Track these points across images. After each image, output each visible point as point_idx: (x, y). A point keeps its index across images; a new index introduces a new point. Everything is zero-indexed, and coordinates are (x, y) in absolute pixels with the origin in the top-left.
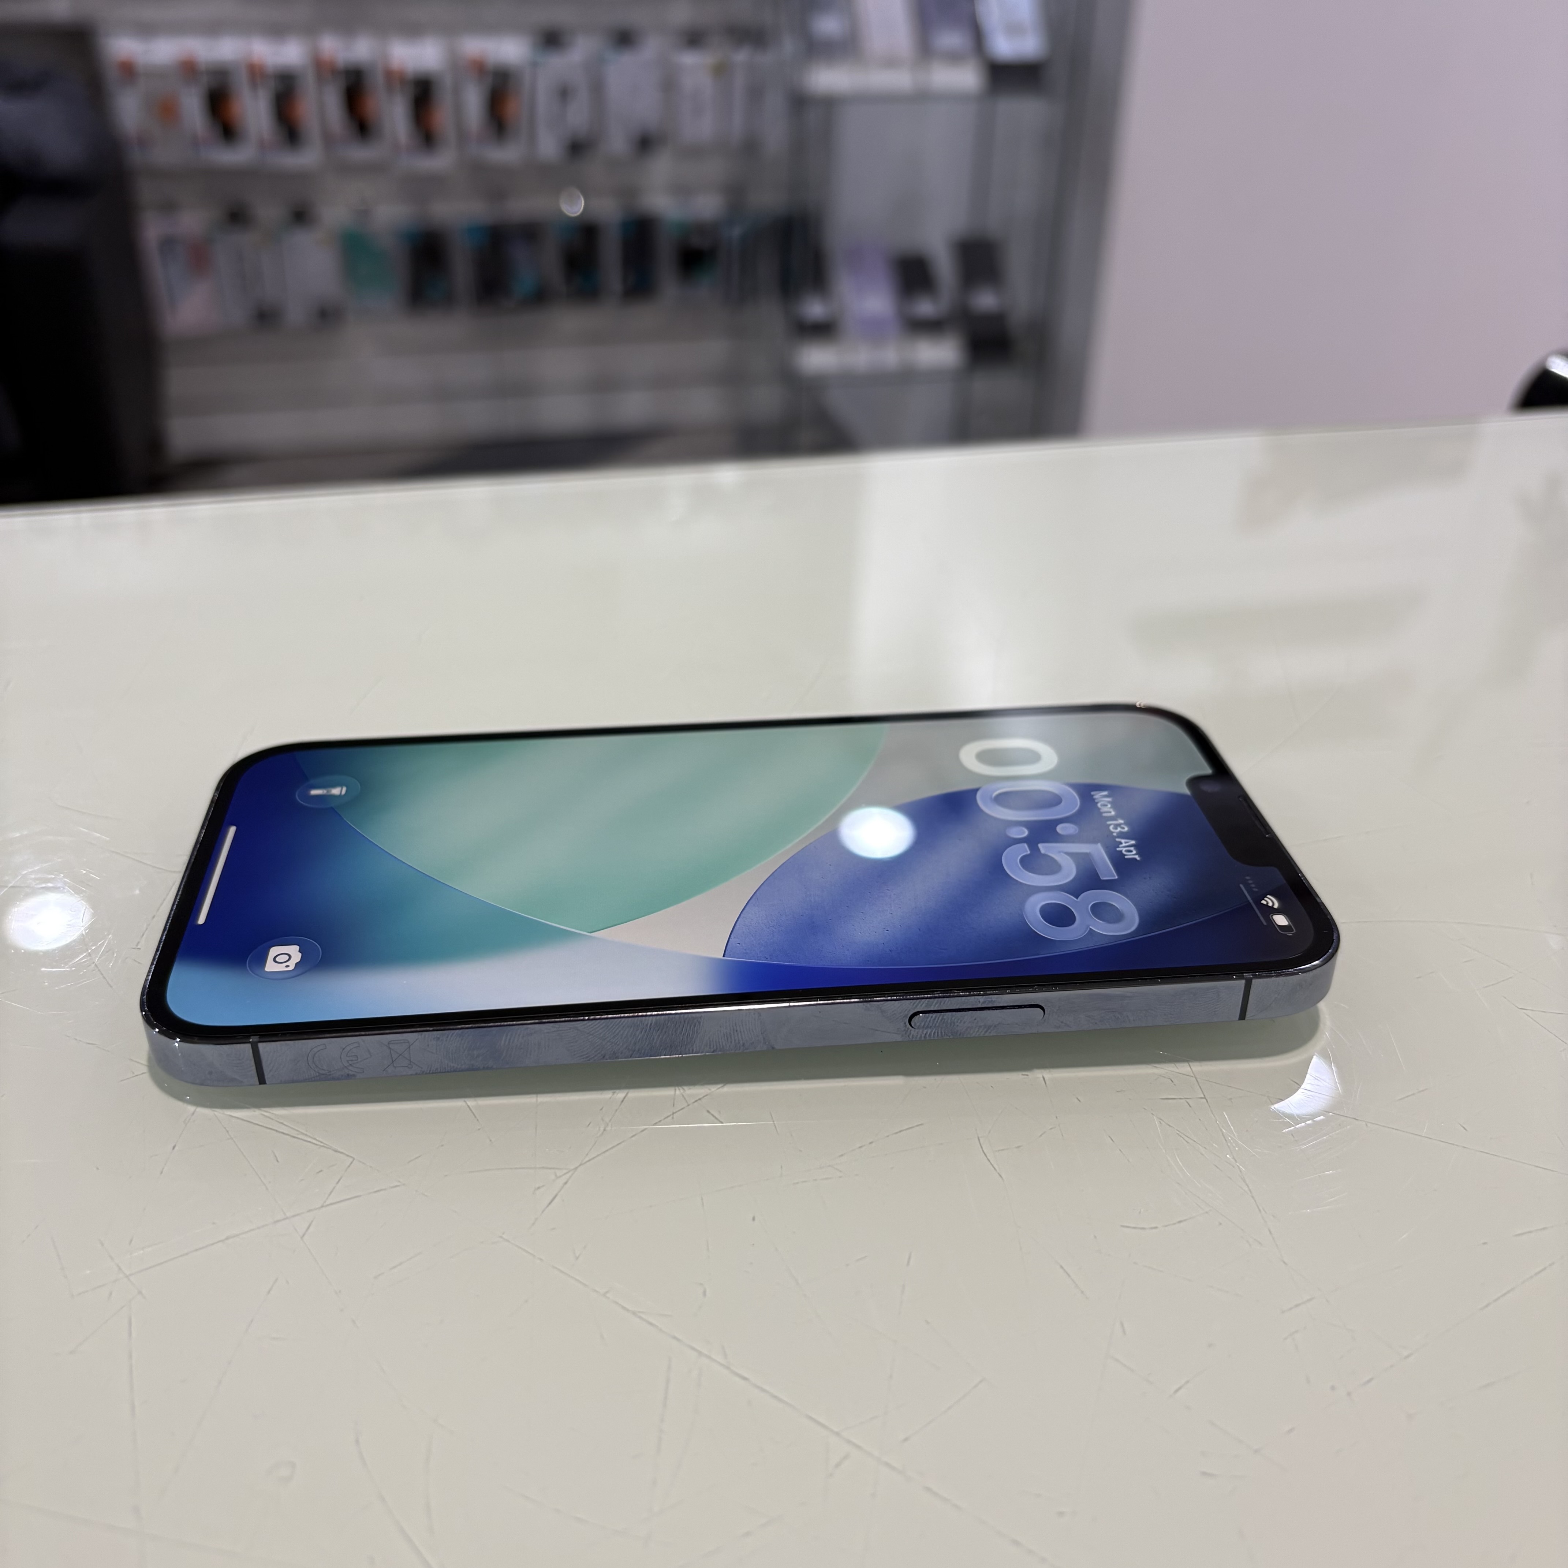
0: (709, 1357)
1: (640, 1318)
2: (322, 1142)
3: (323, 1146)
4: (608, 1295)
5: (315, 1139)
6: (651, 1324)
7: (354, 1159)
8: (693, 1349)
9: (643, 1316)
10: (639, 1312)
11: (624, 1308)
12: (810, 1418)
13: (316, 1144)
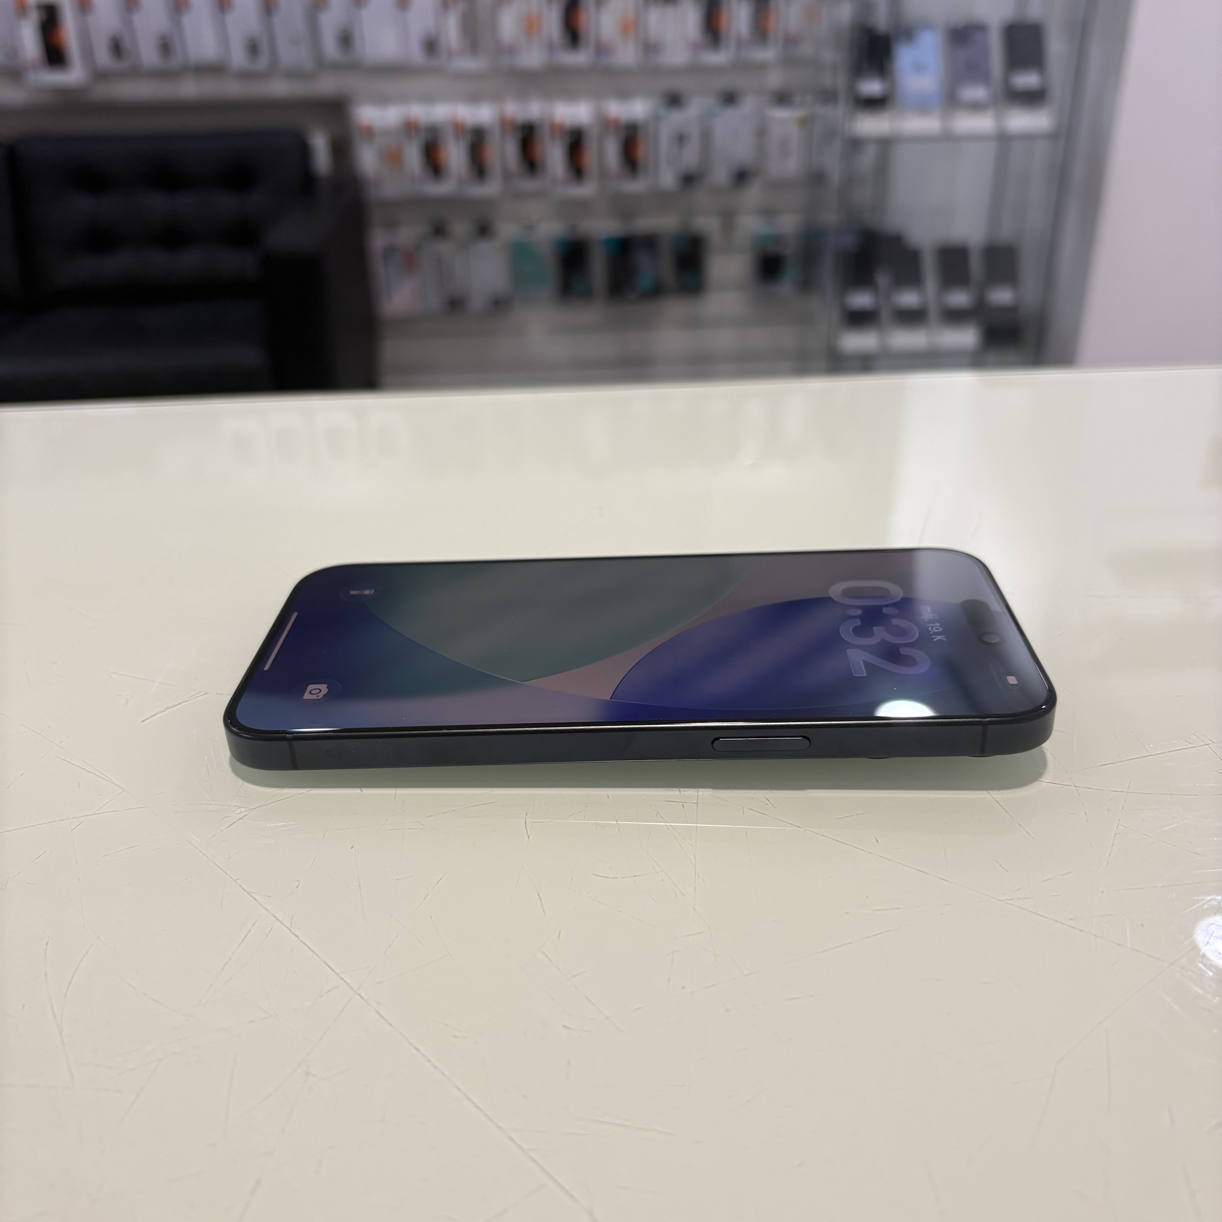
0: (281, 922)
1: (251, 896)
2: (110, 779)
3: (109, 781)
4: (237, 881)
5: (108, 777)
6: (255, 899)
7: (125, 790)
8: (274, 916)
9: (253, 895)
10: (251, 892)
11: (243, 889)
12: (325, 963)
13: (106, 780)
